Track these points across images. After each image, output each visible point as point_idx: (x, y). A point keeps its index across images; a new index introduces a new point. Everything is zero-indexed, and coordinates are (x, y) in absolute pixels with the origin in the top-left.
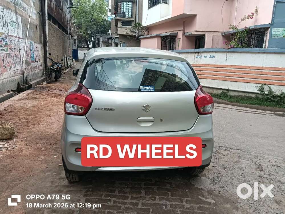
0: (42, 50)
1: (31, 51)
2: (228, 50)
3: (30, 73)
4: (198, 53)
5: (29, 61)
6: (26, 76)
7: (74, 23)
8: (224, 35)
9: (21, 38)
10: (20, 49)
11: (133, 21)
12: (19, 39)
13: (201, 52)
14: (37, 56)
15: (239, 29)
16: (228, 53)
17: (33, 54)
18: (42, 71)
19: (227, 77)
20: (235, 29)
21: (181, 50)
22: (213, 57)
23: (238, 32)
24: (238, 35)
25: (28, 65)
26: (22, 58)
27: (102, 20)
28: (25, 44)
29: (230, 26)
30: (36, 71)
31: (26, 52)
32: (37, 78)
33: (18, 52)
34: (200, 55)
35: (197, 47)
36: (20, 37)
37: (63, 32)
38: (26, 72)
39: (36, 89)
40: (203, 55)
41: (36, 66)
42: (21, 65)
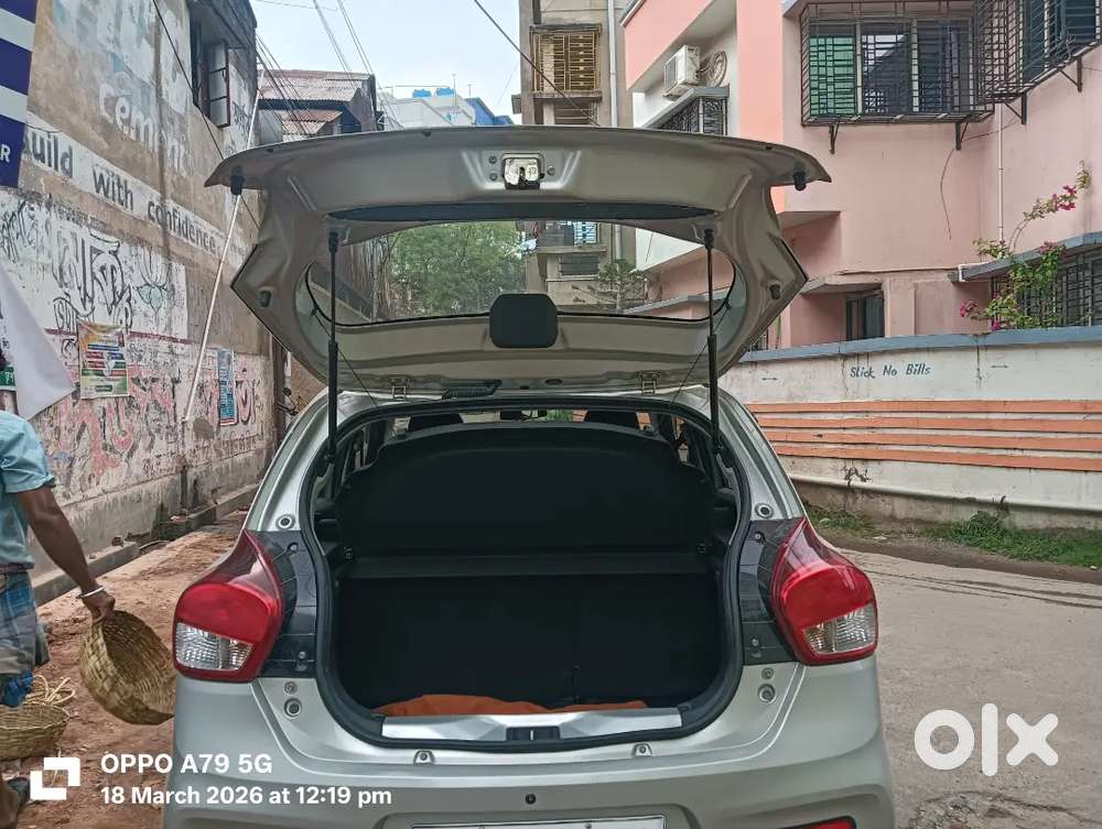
0: (266, 379)
1: (221, 383)
2: (981, 341)
3: (215, 467)
4: (857, 356)
5: (213, 418)
6: (195, 477)
7: (401, 276)
8: (961, 279)
9: (183, 341)
10: (176, 381)
11: (604, 254)
12: (174, 345)
13: (868, 355)
14: (245, 403)
15: (1018, 252)
16: (982, 353)
17: (230, 396)
18: (265, 453)
19: (995, 452)
20: (1003, 255)
21: (788, 349)
22: (922, 369)
23: (1014, 267)
24: (1019, 276)
25: (207, 437)
26: (180, 414)
27: (501, 258)
28: (196, 360)
29: (979, 243)
30: (240, 458)
31: (202, 387)
32: (240, 481)
33: (168, 389)
34: (863, 364)
35: (854, 333)
36: (179, 337)
37: (356, 312)
38: (194, 464)
39: (225, 528)
40: (878, 364)
41: (238, 437)
42: (176, 439)
